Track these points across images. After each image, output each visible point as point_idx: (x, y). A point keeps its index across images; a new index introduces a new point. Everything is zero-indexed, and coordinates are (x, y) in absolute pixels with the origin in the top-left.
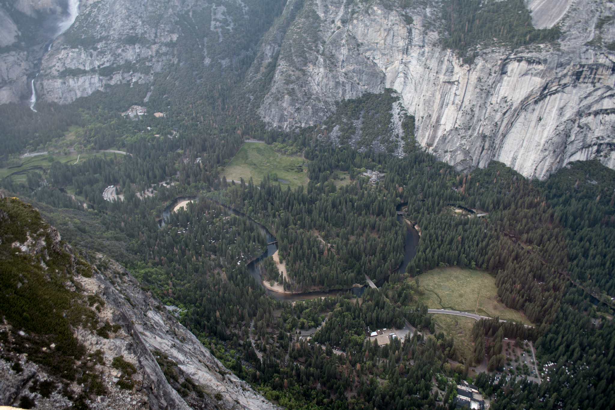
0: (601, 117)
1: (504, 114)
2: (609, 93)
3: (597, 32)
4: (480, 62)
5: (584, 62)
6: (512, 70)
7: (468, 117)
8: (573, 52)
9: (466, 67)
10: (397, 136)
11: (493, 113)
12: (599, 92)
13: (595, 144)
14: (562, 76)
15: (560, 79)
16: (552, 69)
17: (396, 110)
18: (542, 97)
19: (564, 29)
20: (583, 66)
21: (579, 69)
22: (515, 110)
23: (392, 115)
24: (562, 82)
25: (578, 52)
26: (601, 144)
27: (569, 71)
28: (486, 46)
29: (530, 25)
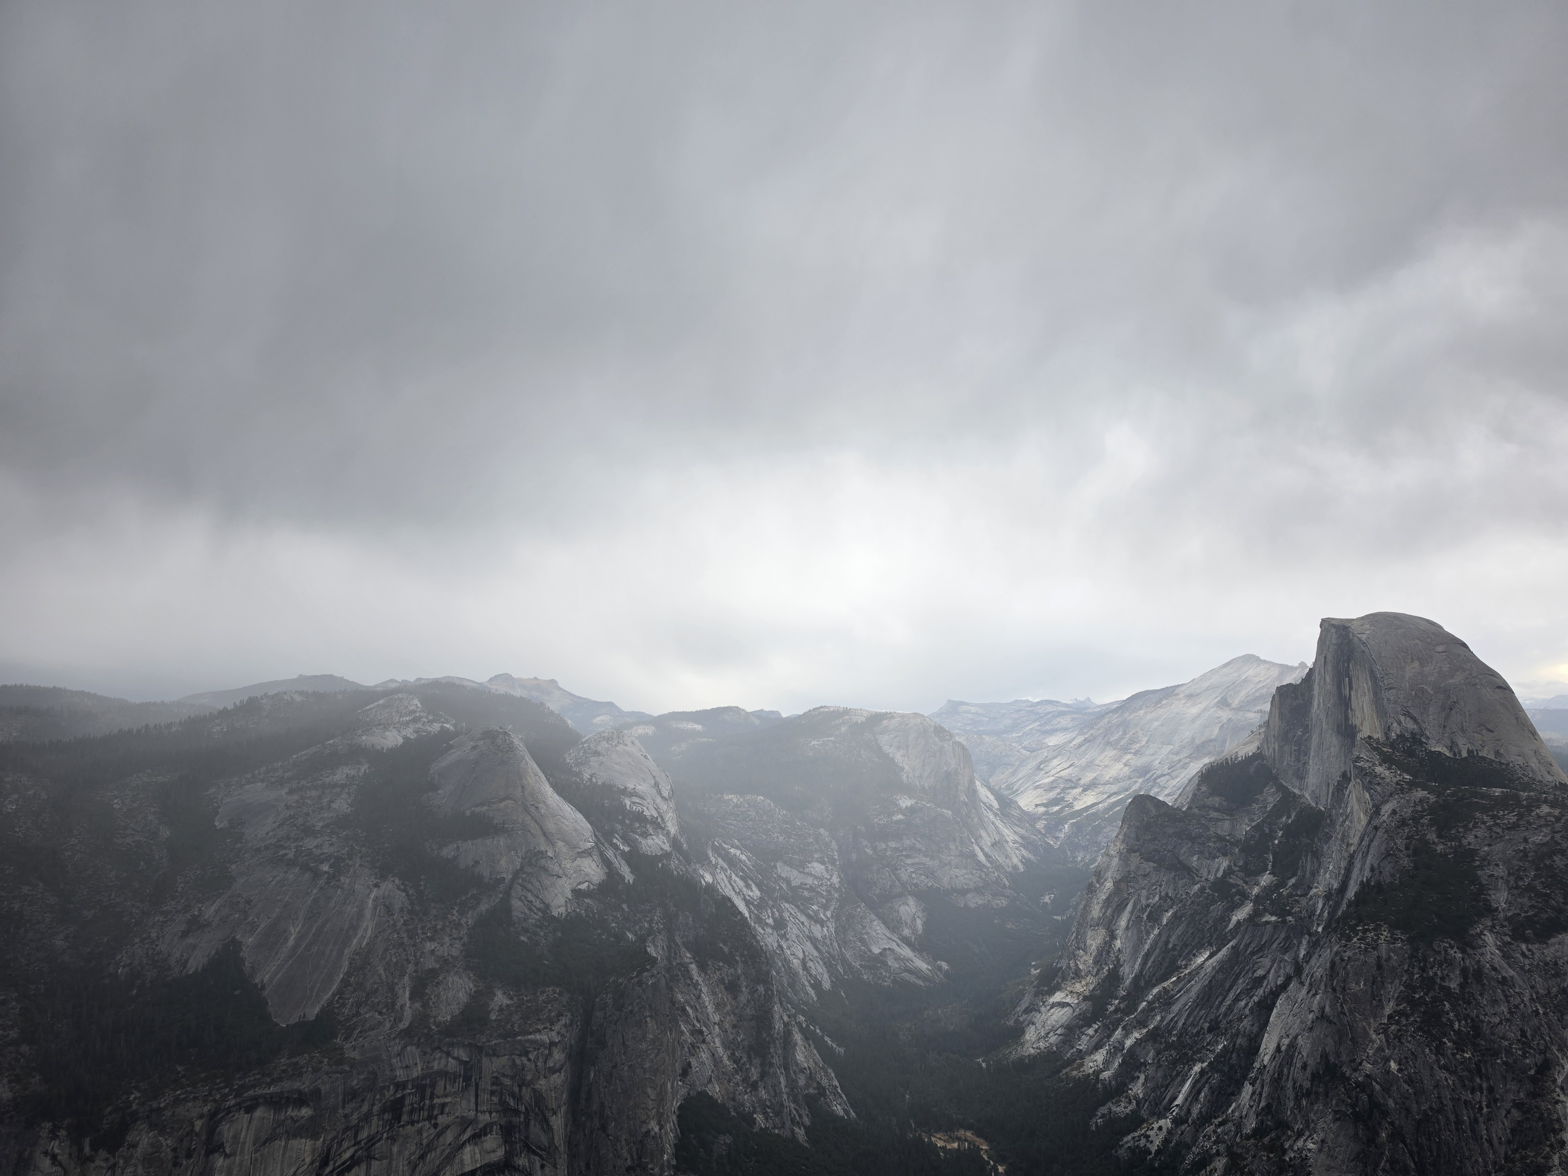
2: (469, 1133)
3: (418, 1005)
5: (401, 1075)
8: (376, 1059)
9: (103, 1159)
12: (449, 1137)
14: (360, 1120)
15: (357, 1129)
16: (334, 1109)
20: (403, 1086)
21: (395, 1093)
24: (364, 1135)
25: (384, 1057)
27: (373, 1105)
28: (156, 1091)
29: (264, 1016)
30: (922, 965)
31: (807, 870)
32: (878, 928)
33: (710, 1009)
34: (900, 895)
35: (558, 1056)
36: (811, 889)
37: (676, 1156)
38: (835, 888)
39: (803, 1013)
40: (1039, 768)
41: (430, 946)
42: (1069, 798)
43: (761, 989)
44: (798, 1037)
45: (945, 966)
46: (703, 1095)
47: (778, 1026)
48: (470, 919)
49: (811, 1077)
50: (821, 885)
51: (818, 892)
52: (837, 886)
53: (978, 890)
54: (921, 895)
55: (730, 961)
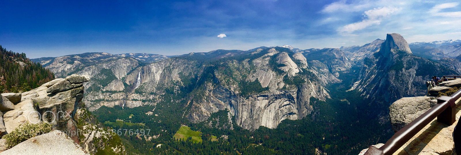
0: (285, 107)
1: (260, 111)
2: (285, 100)
3: (278, 86)
4: (250, 98)
5: (277, 94)
6: (260, 99)
7: (250, 114)
8: (274, 92)
9: (247, 100)
10: (230, 123)
11: (257, 112)
12: (283, 101)
13: (286, 114)
15: (272, 99)
16: (270, 97)
17: (229, 115)
18: (269, 105)
19: (270, 87)
20: (277, 95)
22: (263, 110)
23: (228, 116)
26: (287, 114)
27: (274, 97)
28: (251, 93)
29: (261, 87)
30: (339, 80)
31: (324, 70)
32: (333, 76)
33: (313, 87)
34: (336, 72)
35: (295, 93)
37: (310, 103)
38: (328, 72)
39: (324, 87)
40: (353, 55)
41: (278, 79)
42: (357, 59)
43: (319, 84)
44: (324, 90)
45: (342, 80)
46: (312, 97)
47: (321, 89)
48: (283, 76)
49: (326, 94)
51: (326, 72)
53: (346, 71)
54: (338, 72)
55: (315, 81)
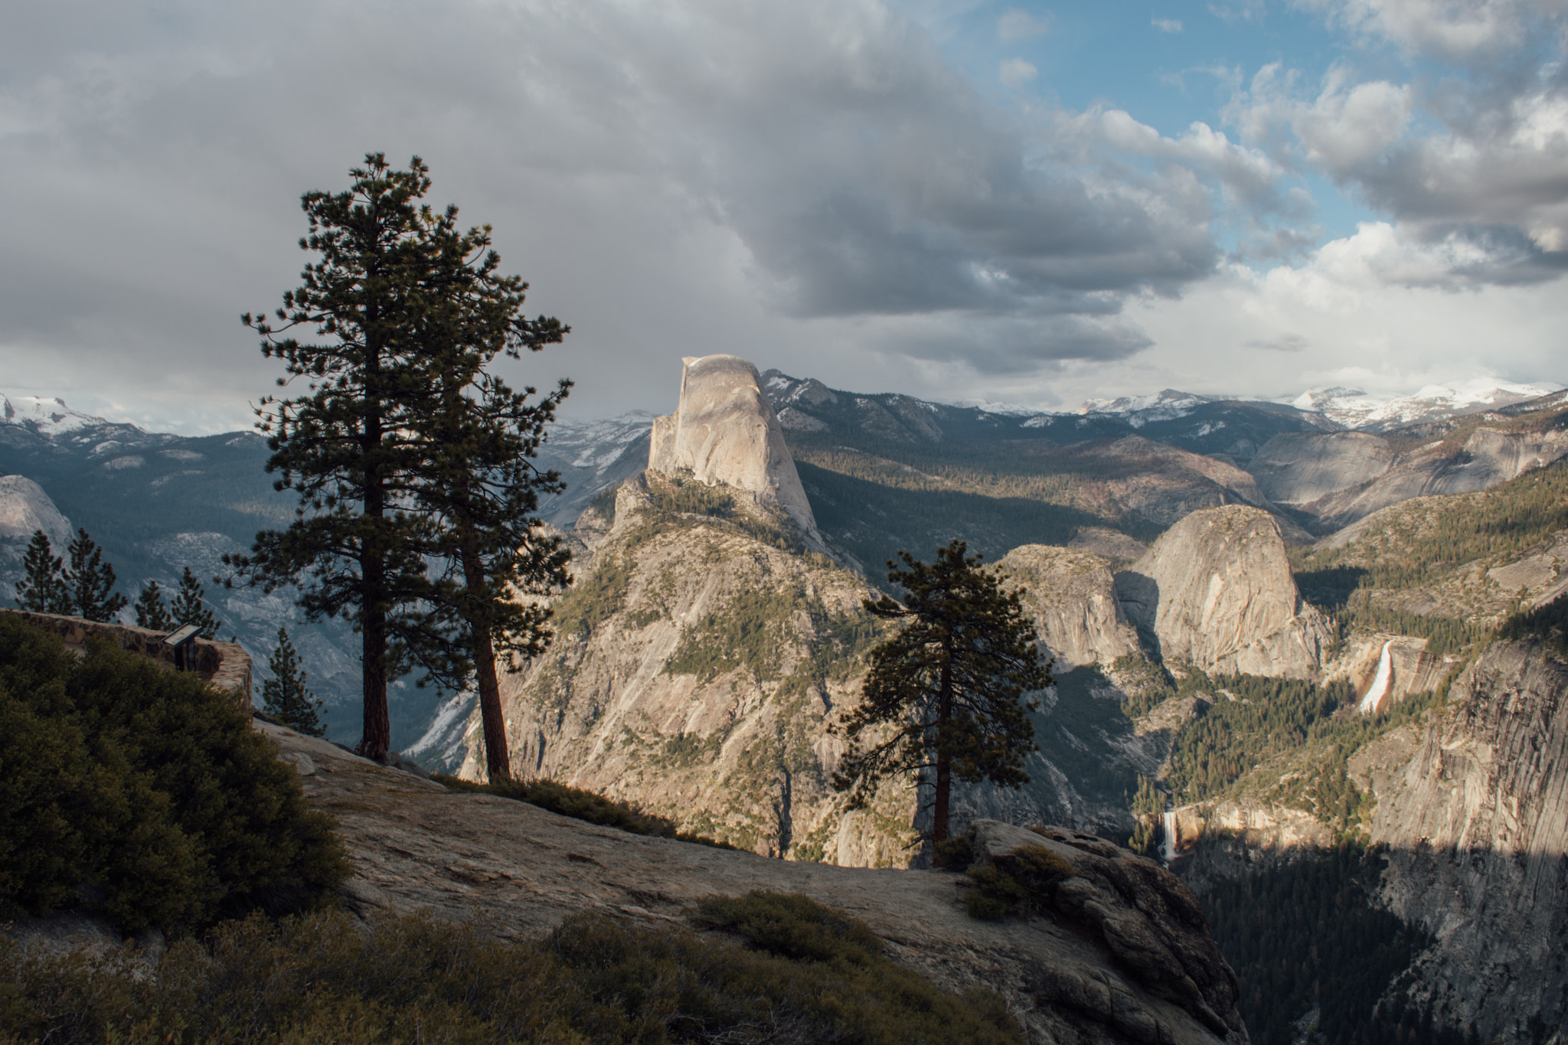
31: (260, 604)
36: (264, 622)
38: (290, 620)
50: (276, 617)
51: (270, 625)
52: (293, 617)
